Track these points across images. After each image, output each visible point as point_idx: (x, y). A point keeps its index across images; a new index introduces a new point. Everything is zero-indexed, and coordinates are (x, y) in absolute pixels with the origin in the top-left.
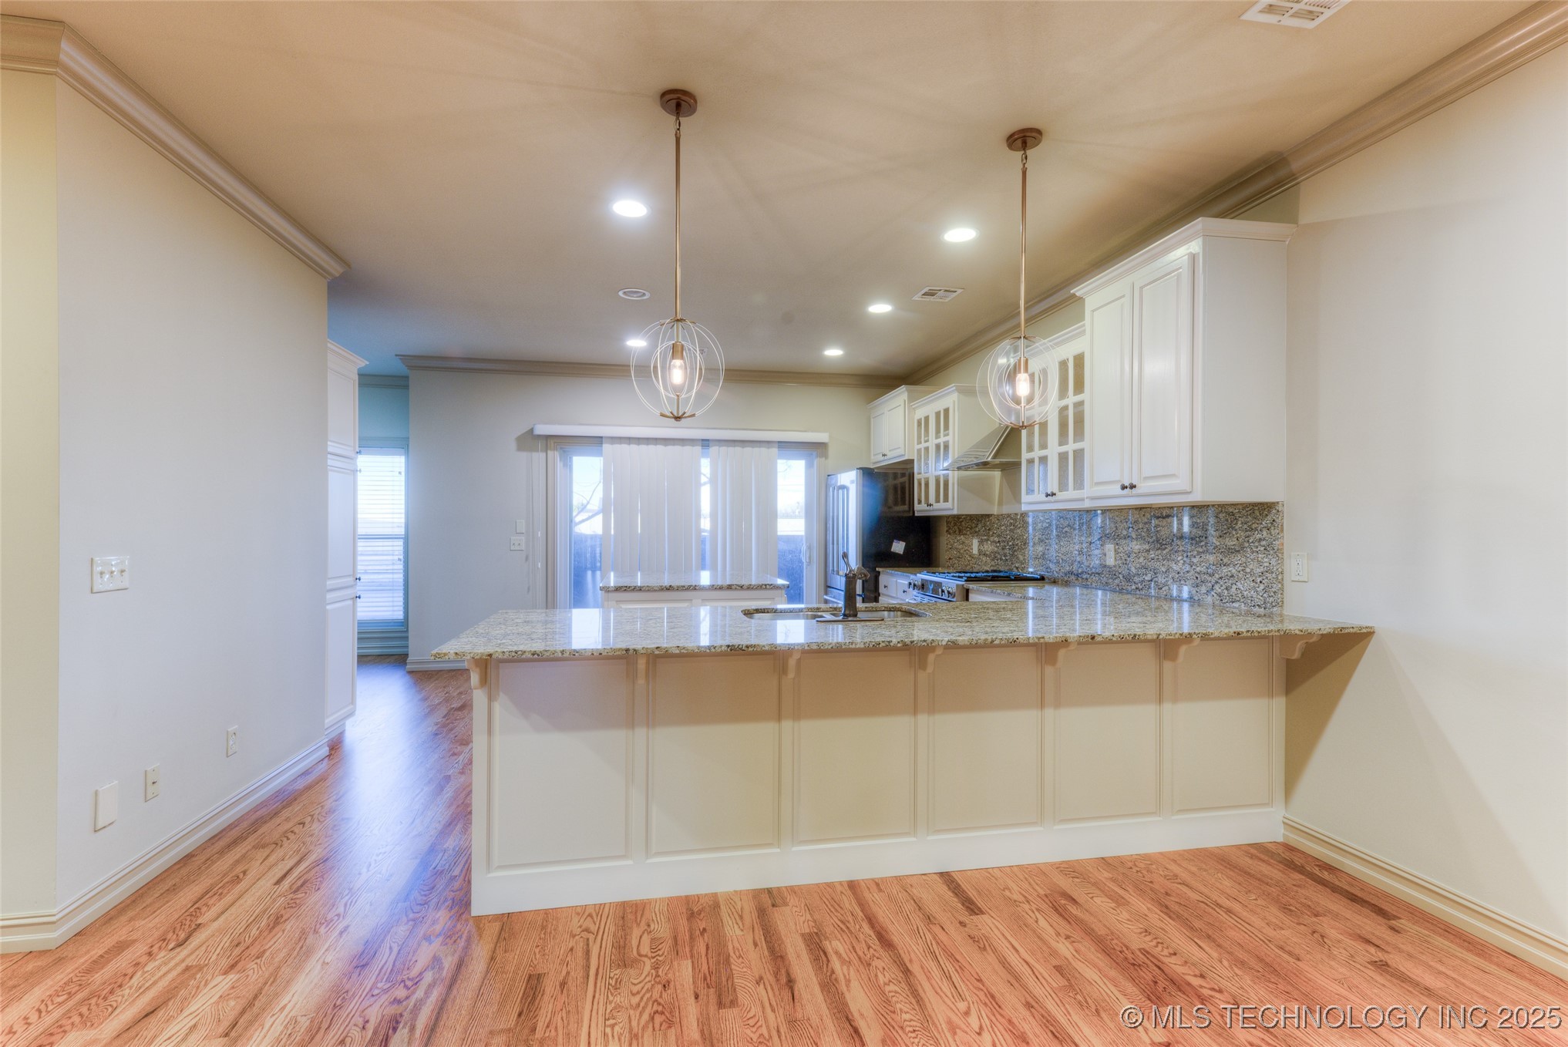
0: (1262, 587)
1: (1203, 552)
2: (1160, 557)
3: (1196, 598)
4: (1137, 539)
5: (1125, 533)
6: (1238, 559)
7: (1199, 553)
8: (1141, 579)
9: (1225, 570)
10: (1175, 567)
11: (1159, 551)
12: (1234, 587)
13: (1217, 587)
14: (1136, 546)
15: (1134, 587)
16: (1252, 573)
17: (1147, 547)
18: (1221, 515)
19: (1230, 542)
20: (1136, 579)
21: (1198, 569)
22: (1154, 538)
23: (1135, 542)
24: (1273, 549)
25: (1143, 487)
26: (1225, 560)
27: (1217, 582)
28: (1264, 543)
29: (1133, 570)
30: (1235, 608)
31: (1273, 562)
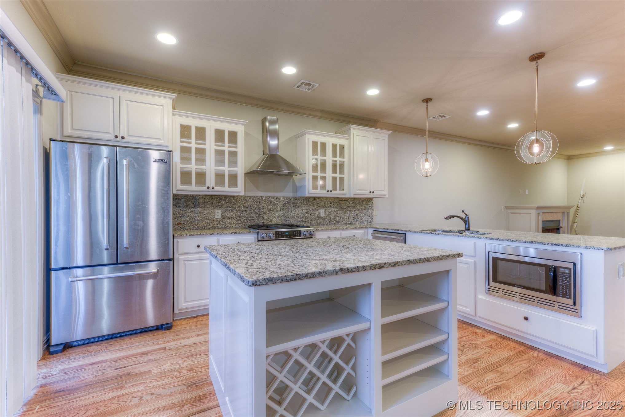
0: (370, 218)
1: (355, 210)
2: (342, 212)
3: (353, 223)
4: (333, 207)
5: (328, 205)
6: (364, 212)
7: (354, 211)
8: (335, 220)
9: (361, 214)
10: (347, 215)
11: (342, 211)
12: (363, 218)
13: (359, 219)
14: (333, 210)
15: (332, 223)
16: (368, 215)
17: (337, 210)
18: (360, 201)
19: (363, 208)
20: (333, 220)
21: (354, 215)
22: (340, 207)
23: (333, 208)
24: (372, 209)
25: (376, 192)
26: (361, 212)
27: (359, 218)
28: (370, 207)
29: (332, 217)
30: (364, 224)
31: (372, 212)
